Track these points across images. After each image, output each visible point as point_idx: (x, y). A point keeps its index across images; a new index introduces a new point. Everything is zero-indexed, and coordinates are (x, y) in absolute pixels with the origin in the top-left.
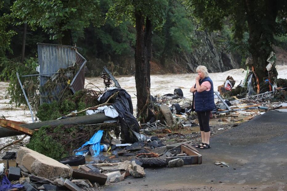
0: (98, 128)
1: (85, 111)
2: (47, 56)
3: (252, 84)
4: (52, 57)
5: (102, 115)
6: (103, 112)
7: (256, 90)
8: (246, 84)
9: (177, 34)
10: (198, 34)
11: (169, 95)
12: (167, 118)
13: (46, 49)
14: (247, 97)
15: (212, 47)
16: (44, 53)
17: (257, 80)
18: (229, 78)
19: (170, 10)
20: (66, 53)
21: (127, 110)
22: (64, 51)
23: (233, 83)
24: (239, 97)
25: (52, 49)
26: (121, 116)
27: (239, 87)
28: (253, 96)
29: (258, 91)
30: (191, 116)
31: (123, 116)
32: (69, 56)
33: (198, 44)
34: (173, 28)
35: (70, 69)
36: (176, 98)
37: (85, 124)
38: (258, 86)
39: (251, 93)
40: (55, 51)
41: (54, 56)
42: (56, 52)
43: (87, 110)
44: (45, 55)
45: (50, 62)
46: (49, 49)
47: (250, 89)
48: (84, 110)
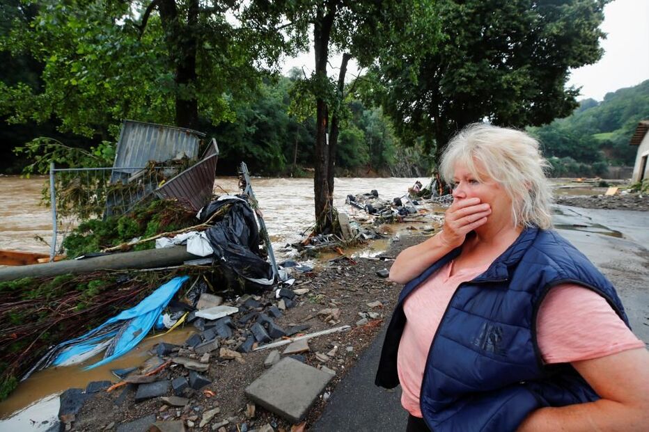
0: (168, 276)
1: (154, 240)
2: (137, 141)
3: (436, 188)
4: (146, 143)
5: (181, 249)
6: (183, 244)
7: (439, 192)
8: (431, 187)
9: (386, 155)
10: (398, 155)
11: (367, 195)
12: (343, 231)
13: (139, 130)
14: (432, 199)
15: (406, 163)
16: (133, 136)
17: (440, 185)
18: (417, 183)
19: (383, 141)
20: (174, 139)
21: (234, 242)
22: (172, 135)
23: (421, 186)
24: (425, 198)
25: (150, 132)
26: (218, 254)
27: (425, 190)
28: (437, 198)
29: (441, 193)
30: (379, 220)
31: (223, 253)
32: (180, 144)
33: (398, 161)
34: (384, 151)
35: (174, 163)
36: (372, 198)
37: (141, 269)
38: (441, 190)
39: (435, 196)
40: (156, 134)
41: (151, 142)
42: (156, 136)
43: (159, 238)
44: (134, 139)
45: (140, 151)
46: (145, 132)
47: (434, 192)
48: (152, 238)
